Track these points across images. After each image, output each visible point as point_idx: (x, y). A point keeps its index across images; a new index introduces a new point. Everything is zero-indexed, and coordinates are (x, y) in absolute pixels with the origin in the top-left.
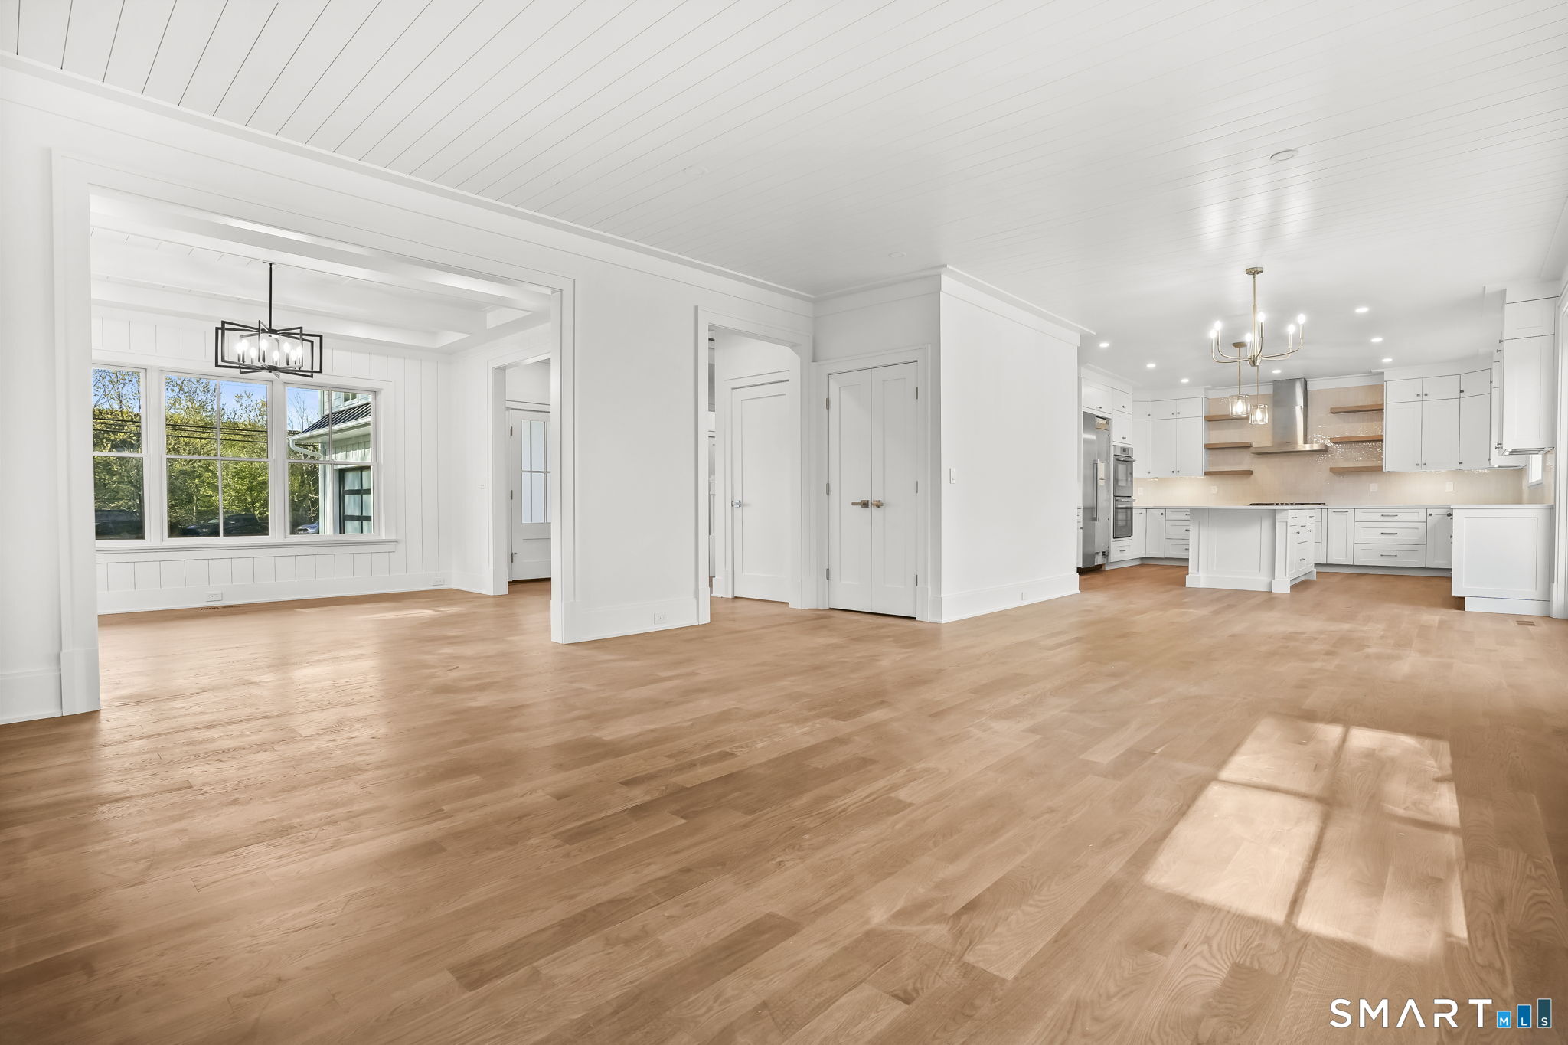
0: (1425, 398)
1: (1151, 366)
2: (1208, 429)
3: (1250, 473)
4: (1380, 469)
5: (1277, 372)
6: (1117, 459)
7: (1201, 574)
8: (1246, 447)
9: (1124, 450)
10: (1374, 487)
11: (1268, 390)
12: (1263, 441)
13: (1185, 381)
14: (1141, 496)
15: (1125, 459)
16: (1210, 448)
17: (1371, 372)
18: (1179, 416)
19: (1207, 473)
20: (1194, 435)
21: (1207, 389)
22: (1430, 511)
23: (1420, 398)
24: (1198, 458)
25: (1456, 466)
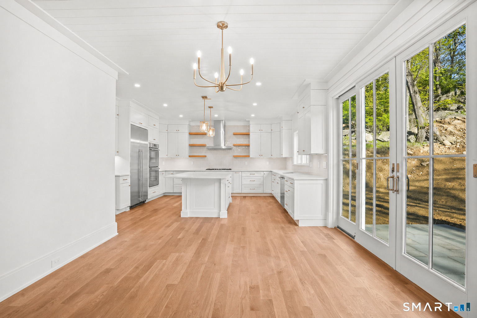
0: (261, 131)
1: (165, 105)
2: (190, 138)
3: (205, 156)
4: (249, 156)
5: (216, 116)
6: (150, 150)
7: (188, 210)
8: (203, 146)
9: (155, 145)
10: (246, 163)
11: (212, 124)
12: (210, 144)
13: (181, 116)
14: (162, 166)
15: (154, 149)
16: (191, 146)
17: (246, 120)
18: (179, 132)
19: (190, 156)
20: (185, 140)
21: (190, 121)
22: (264, 173)
23: (260, 131)
24: (186, 150)
25: (270, 156)
